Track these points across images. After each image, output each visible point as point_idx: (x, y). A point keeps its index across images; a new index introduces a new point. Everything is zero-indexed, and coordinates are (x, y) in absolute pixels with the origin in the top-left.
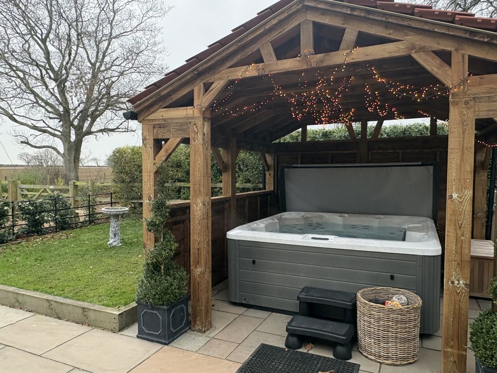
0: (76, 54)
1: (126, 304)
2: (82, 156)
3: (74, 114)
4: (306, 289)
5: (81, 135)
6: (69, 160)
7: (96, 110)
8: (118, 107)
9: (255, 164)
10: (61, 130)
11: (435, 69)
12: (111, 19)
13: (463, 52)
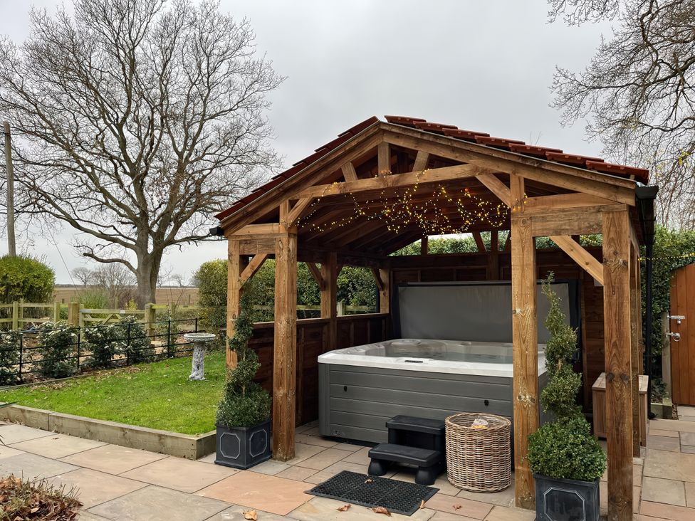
0: (159, 143)
1: (205, 432)
2: (161, 272)
3: (153, 218)
4: (399, 418)
5: (161, 245)
6: (144, 278)
7: (182, 212)
8: (209, 208)
9: (371, 281)
10: (136, 239)
11: (496, 190)
12: (205, 95)
13: (519, 175)
